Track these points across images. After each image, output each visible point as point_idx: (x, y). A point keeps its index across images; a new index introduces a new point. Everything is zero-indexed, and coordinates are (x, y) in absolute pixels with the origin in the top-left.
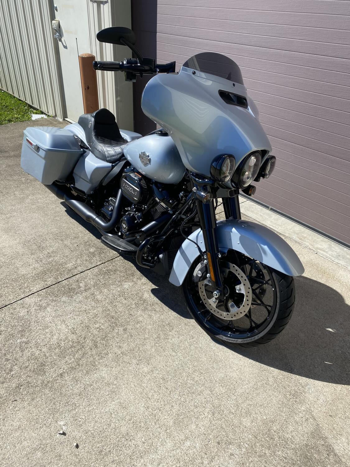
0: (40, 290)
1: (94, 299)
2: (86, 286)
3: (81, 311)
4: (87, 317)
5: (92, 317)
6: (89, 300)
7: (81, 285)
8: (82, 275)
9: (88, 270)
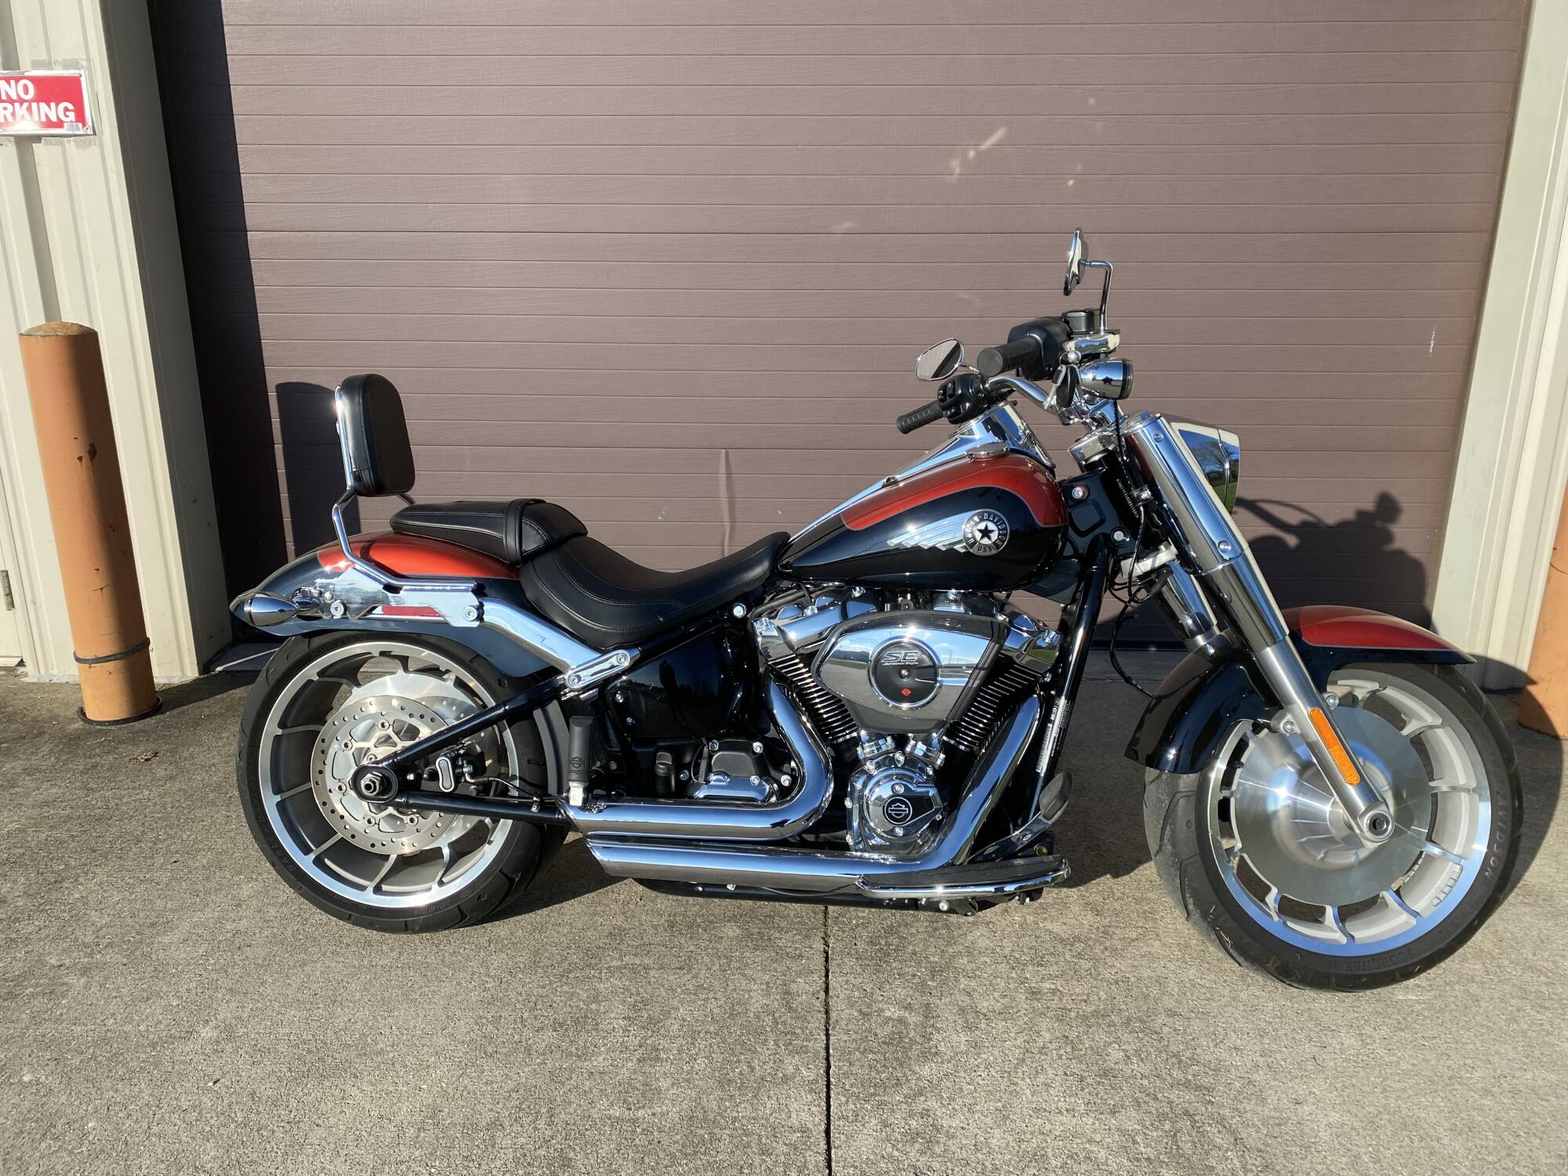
0: (823, 1104)
1: (985, 1015)
2: (909, 1007)
3: (1023, 1060)
4: (1060, 1057)
5: (1069, 1050)
6: (983, 1026)
7: (888, 1014)
8: (842, 996)
9: (827, 976)
